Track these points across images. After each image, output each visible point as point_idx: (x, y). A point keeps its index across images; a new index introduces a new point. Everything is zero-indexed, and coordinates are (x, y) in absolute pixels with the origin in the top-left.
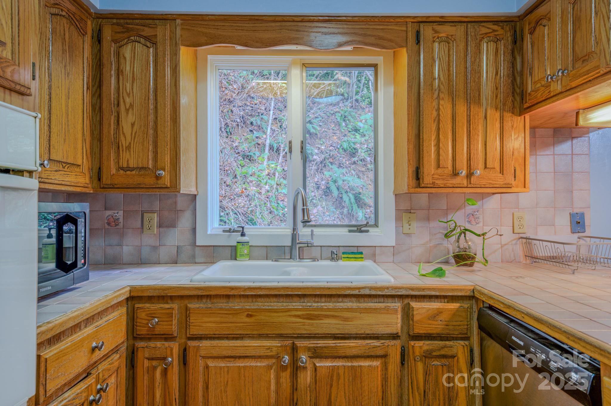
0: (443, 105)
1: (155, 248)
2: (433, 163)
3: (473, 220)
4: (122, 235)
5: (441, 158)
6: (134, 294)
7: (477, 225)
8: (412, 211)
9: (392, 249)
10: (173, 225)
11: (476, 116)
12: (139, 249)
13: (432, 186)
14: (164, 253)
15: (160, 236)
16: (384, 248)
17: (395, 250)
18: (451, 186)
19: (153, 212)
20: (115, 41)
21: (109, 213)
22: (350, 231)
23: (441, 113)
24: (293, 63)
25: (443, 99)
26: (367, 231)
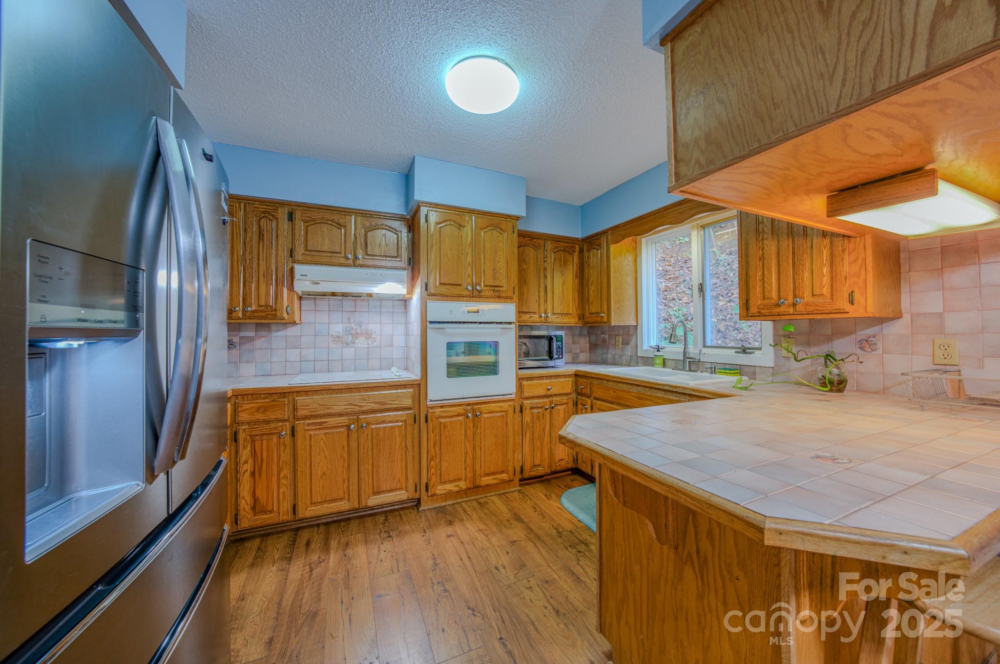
0: (766, 244)
1: (621, 356)
2: (760, 296)
3: (867, 346)
4: (608, 348)
5: (766, 290)
6: (577, 373)
7: (874, 352)
8: (791, 336)
9: (771, 370)
10: (628, 344)
11: (801, 248)
12: (614, 356)
13: (758, 315)
14: (625, 359)
15: (623, 350)
16: (763, 369)
17: (775, 371)
18: (777, 314)
19: (619, 335)
20: (588, 251)
21: (603, 336)
22: (736, 352)
23: (765, 251)
24: (693, 228)
25: (767, 239)
26: (750, 353)
